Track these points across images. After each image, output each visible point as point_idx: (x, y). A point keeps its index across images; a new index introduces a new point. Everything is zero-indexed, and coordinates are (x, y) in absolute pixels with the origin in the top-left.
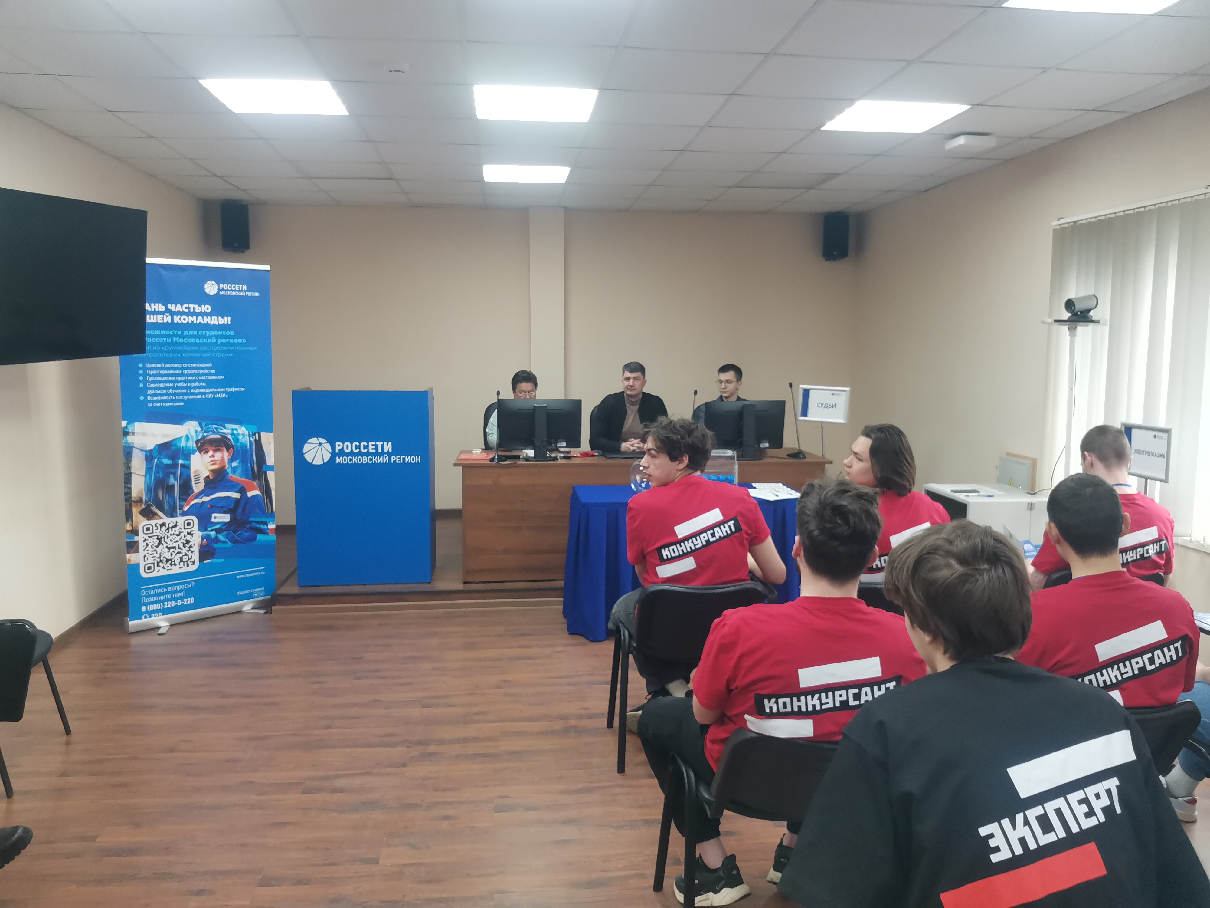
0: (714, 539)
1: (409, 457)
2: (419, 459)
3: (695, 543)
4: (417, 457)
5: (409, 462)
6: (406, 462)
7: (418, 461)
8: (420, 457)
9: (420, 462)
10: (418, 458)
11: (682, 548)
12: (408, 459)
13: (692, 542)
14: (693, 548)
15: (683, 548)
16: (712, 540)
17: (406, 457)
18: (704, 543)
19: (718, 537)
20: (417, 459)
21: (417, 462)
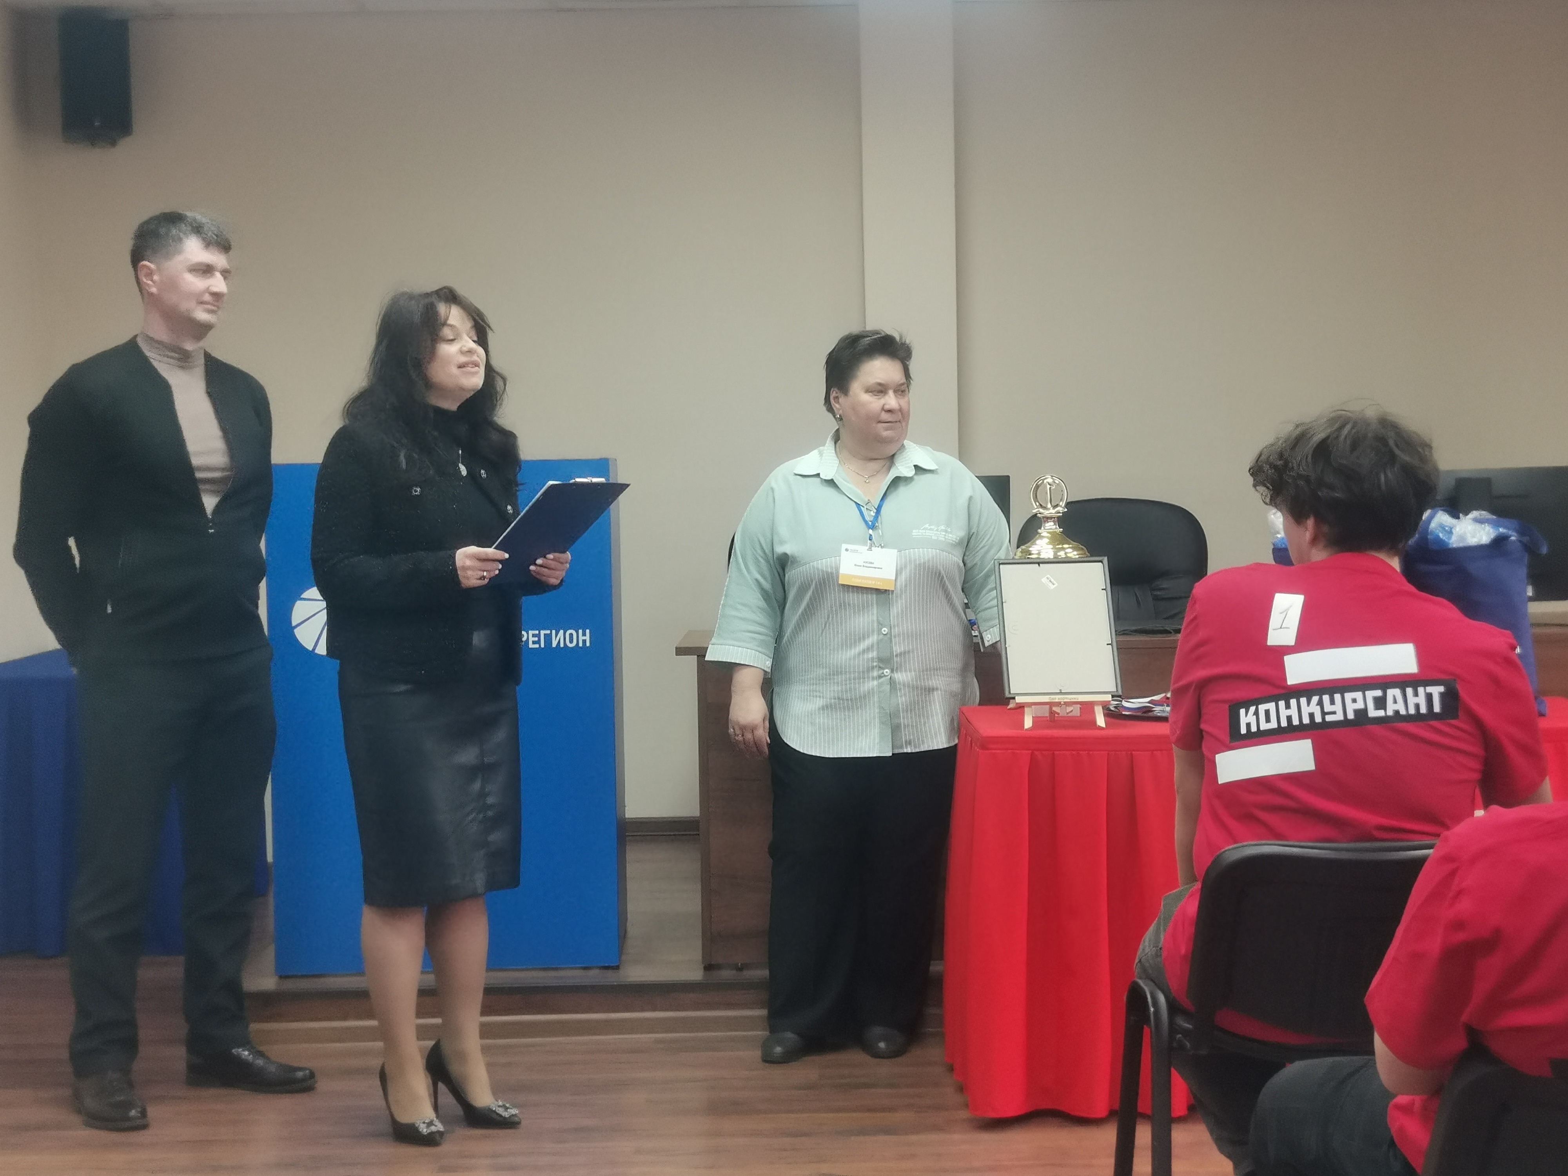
0: (1381, 713)
1: (562, 632)
2: (587, 638)
3: (1328, 708)
4: (580, 631)
5: (562, 645)
6: (554, 645)
7: (584, 641)
8: (588, 631)
9: (588, 644)
10: (584, 634)
11: (1289, 712)
12: (559, 638)
13: (1320, 703)
14: (1318, 719)
15: (1293, 712)
16: (1373, 713)
17: (554, 632)
18: (1351, 716)
19: (1390, 713)
20: (581, 638)
21: (581, 645)
